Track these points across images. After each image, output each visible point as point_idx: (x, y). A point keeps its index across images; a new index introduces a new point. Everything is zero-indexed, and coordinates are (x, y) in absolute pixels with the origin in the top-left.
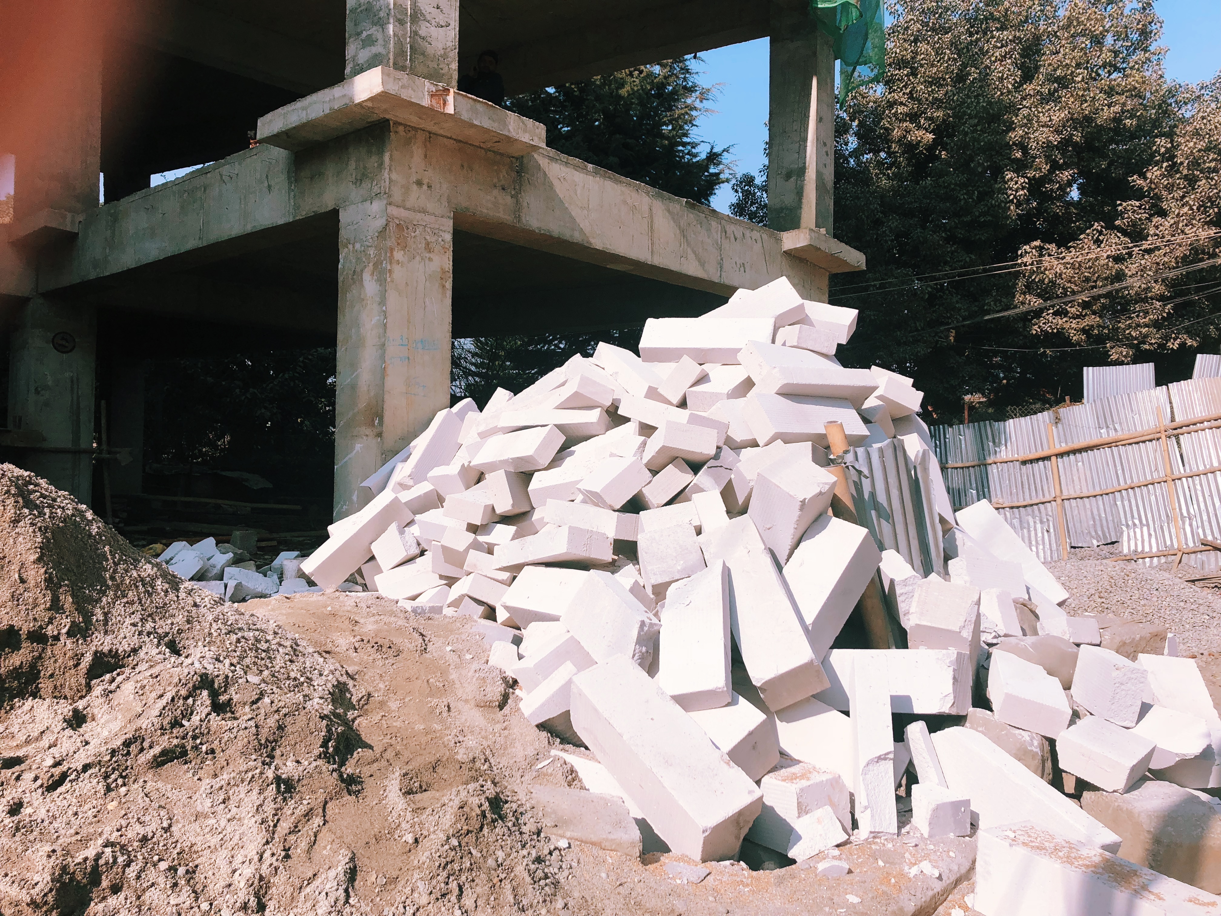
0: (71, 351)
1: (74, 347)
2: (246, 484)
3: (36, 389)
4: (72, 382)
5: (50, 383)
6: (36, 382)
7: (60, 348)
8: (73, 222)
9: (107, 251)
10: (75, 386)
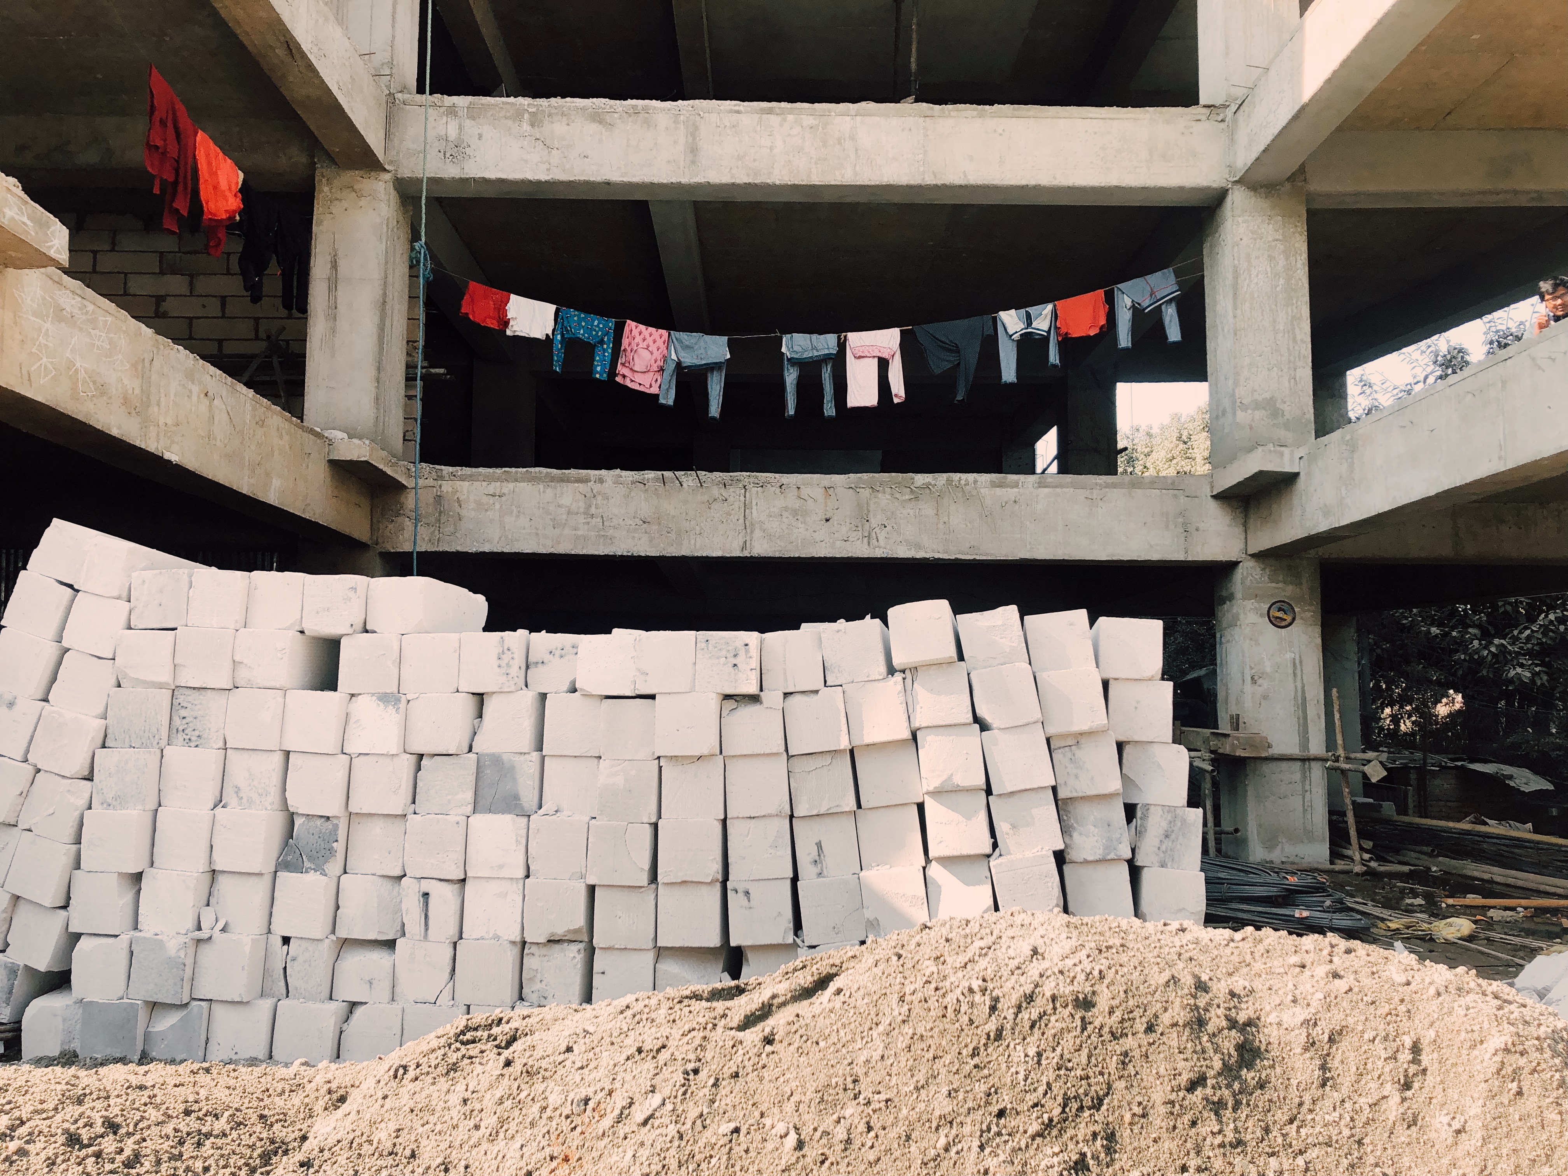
0: (1290, 624)
1: (1294, 619)
2: (1512, 784)
3: (1252, 678)
4: (1294, 664)
5: (1268, 669)
6: (1251, 668)
7: (1277, 623)
8: (1292, 461)
9: (1344, 492)
10: (1298, 672)
